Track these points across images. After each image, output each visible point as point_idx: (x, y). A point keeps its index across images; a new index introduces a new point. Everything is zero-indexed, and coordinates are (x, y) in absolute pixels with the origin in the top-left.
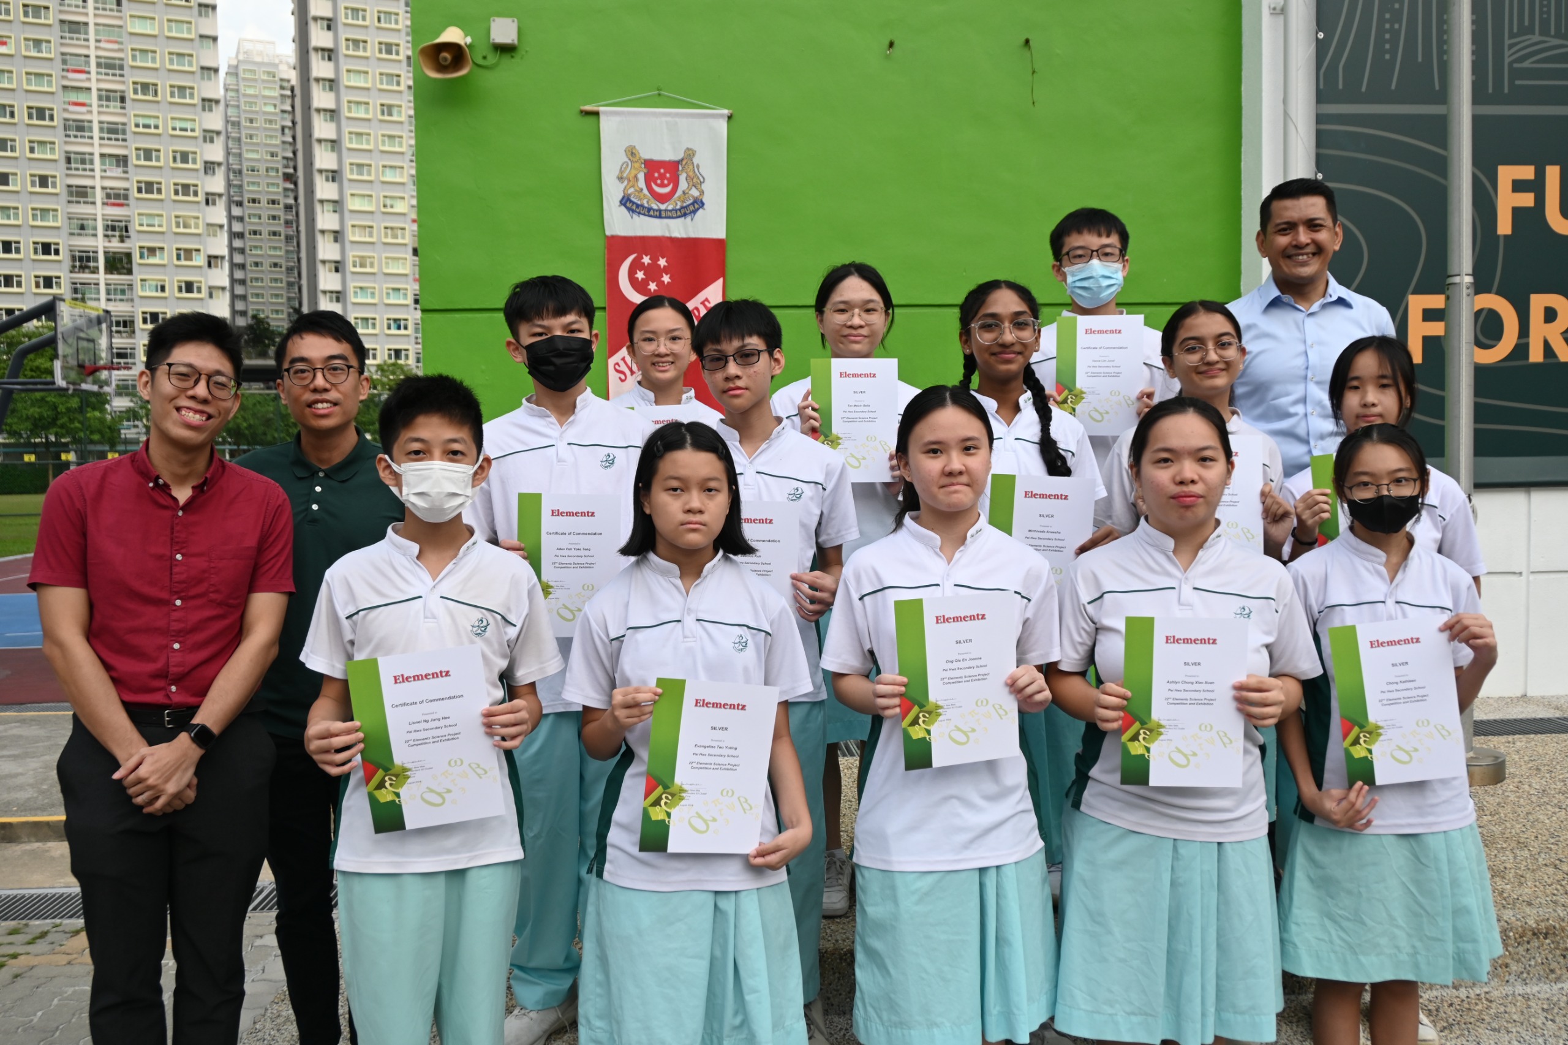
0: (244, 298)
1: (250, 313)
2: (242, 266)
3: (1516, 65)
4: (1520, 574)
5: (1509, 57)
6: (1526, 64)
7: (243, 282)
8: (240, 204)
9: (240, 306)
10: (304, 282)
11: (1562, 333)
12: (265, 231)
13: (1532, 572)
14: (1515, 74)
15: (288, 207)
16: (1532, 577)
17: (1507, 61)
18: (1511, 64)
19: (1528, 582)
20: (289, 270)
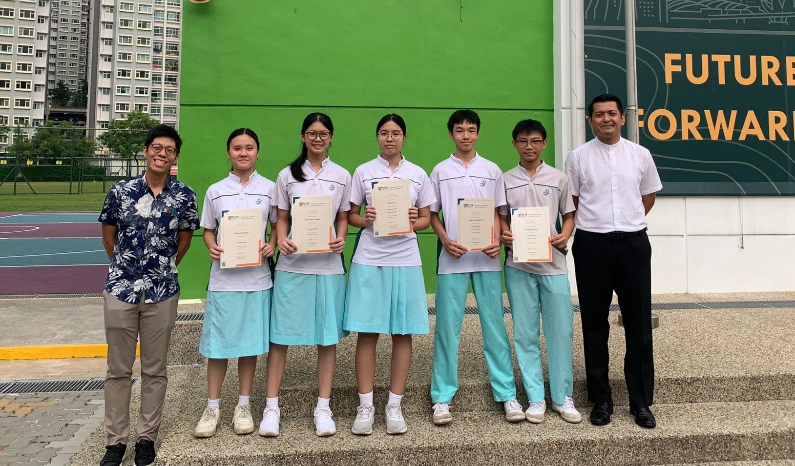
0: (54, 73)
1: (57, 82)
2: (54, 56)
3: (671, 11)
4: (683, 236)
5: (668, 7)
6: (675, 10)
7: (54, 64)
8: (56, 21)
9: (51, 78)
10: (90, 66)
11: (696, 127)
12: (69, 37)
13: (688, 235)
14: (671, 14)
15: (83, 24)
16: (688, 237)
17: (667, 9)
18: (669, 10)
19: (686, 239)
20: (81, 58)
